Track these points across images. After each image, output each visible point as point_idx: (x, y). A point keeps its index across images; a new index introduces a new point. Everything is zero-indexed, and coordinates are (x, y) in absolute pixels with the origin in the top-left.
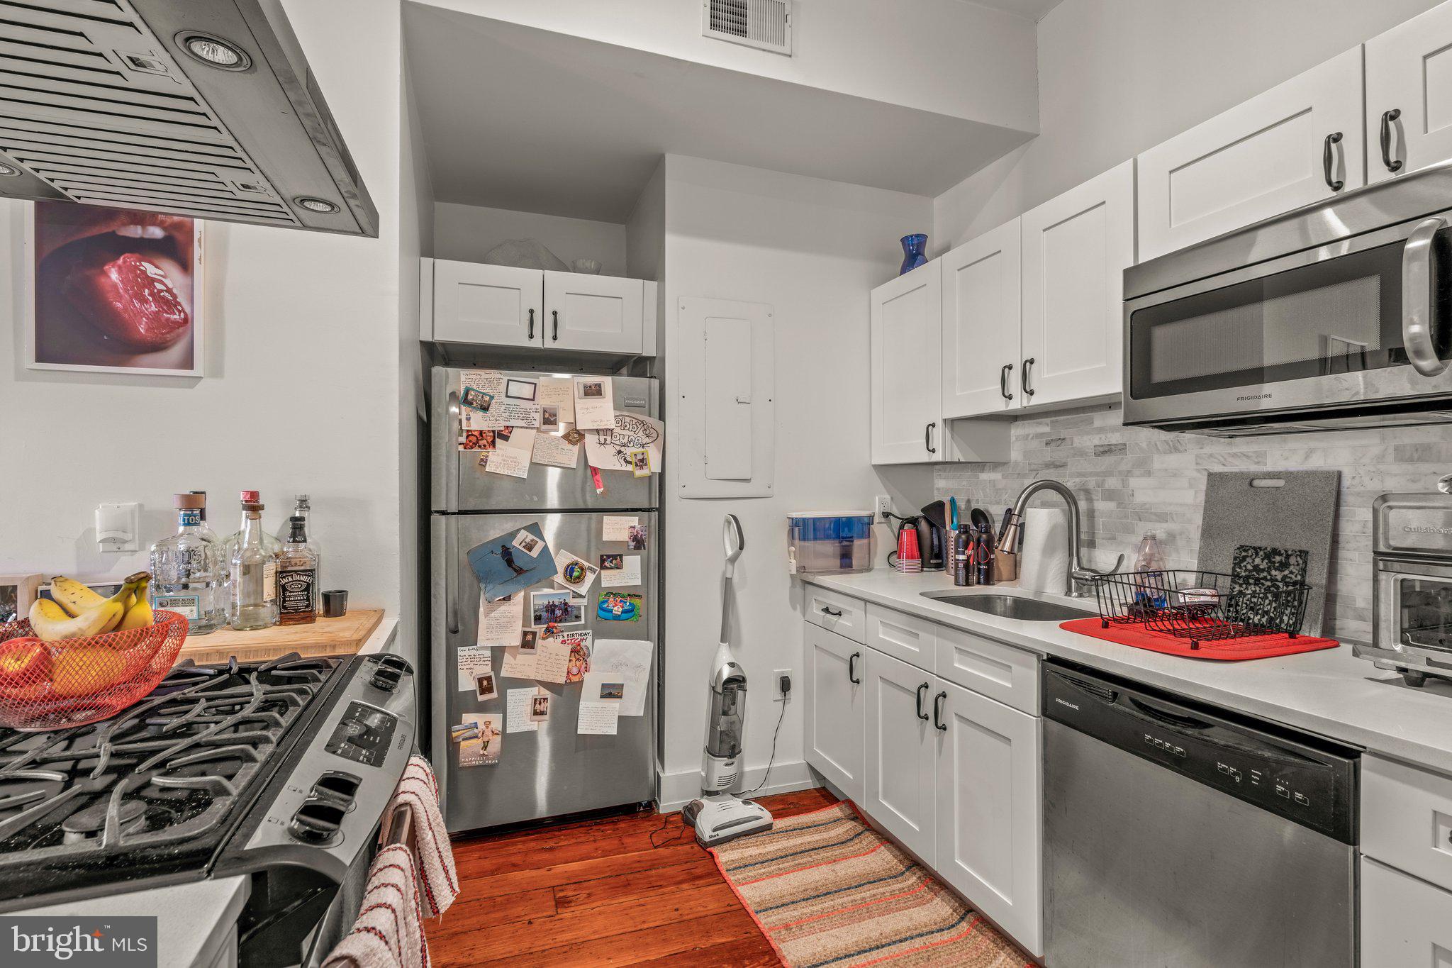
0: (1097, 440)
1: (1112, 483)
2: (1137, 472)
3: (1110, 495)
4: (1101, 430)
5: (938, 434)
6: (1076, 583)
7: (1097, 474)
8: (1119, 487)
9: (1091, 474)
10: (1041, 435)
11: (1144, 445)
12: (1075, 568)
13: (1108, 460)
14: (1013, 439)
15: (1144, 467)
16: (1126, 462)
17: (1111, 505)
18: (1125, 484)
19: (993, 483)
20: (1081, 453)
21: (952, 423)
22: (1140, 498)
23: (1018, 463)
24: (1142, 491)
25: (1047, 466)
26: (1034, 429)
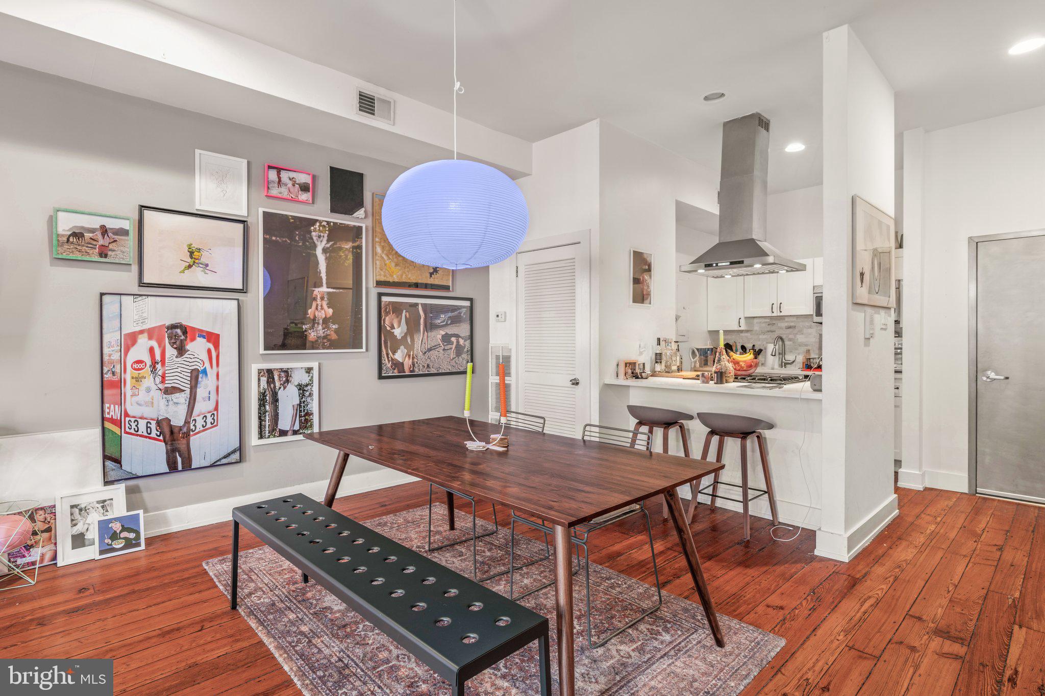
0: (786, 324)
1: (791, 336)
2: (799, 333)
3: (790, 340)
4: (787, 322)
5: (743, 322)
6: (784, 364)
7: (786, 334)
8: (793, 337)
9: (784, 334)
10: (766, 322)
11: (801, 327)
12: (784, 361)
13: (790, 330)
14: (755, 323)
15: (801, 332)
16: (796, 331)
17: (791, 343)
18: (795, 336)
19: (747, 337)
20: (781, 328)
21: (746, 318)
22: (800, 340)
23: (756, 330)
24: (801, 338)
25: (768, 332)
26: (764, 320)
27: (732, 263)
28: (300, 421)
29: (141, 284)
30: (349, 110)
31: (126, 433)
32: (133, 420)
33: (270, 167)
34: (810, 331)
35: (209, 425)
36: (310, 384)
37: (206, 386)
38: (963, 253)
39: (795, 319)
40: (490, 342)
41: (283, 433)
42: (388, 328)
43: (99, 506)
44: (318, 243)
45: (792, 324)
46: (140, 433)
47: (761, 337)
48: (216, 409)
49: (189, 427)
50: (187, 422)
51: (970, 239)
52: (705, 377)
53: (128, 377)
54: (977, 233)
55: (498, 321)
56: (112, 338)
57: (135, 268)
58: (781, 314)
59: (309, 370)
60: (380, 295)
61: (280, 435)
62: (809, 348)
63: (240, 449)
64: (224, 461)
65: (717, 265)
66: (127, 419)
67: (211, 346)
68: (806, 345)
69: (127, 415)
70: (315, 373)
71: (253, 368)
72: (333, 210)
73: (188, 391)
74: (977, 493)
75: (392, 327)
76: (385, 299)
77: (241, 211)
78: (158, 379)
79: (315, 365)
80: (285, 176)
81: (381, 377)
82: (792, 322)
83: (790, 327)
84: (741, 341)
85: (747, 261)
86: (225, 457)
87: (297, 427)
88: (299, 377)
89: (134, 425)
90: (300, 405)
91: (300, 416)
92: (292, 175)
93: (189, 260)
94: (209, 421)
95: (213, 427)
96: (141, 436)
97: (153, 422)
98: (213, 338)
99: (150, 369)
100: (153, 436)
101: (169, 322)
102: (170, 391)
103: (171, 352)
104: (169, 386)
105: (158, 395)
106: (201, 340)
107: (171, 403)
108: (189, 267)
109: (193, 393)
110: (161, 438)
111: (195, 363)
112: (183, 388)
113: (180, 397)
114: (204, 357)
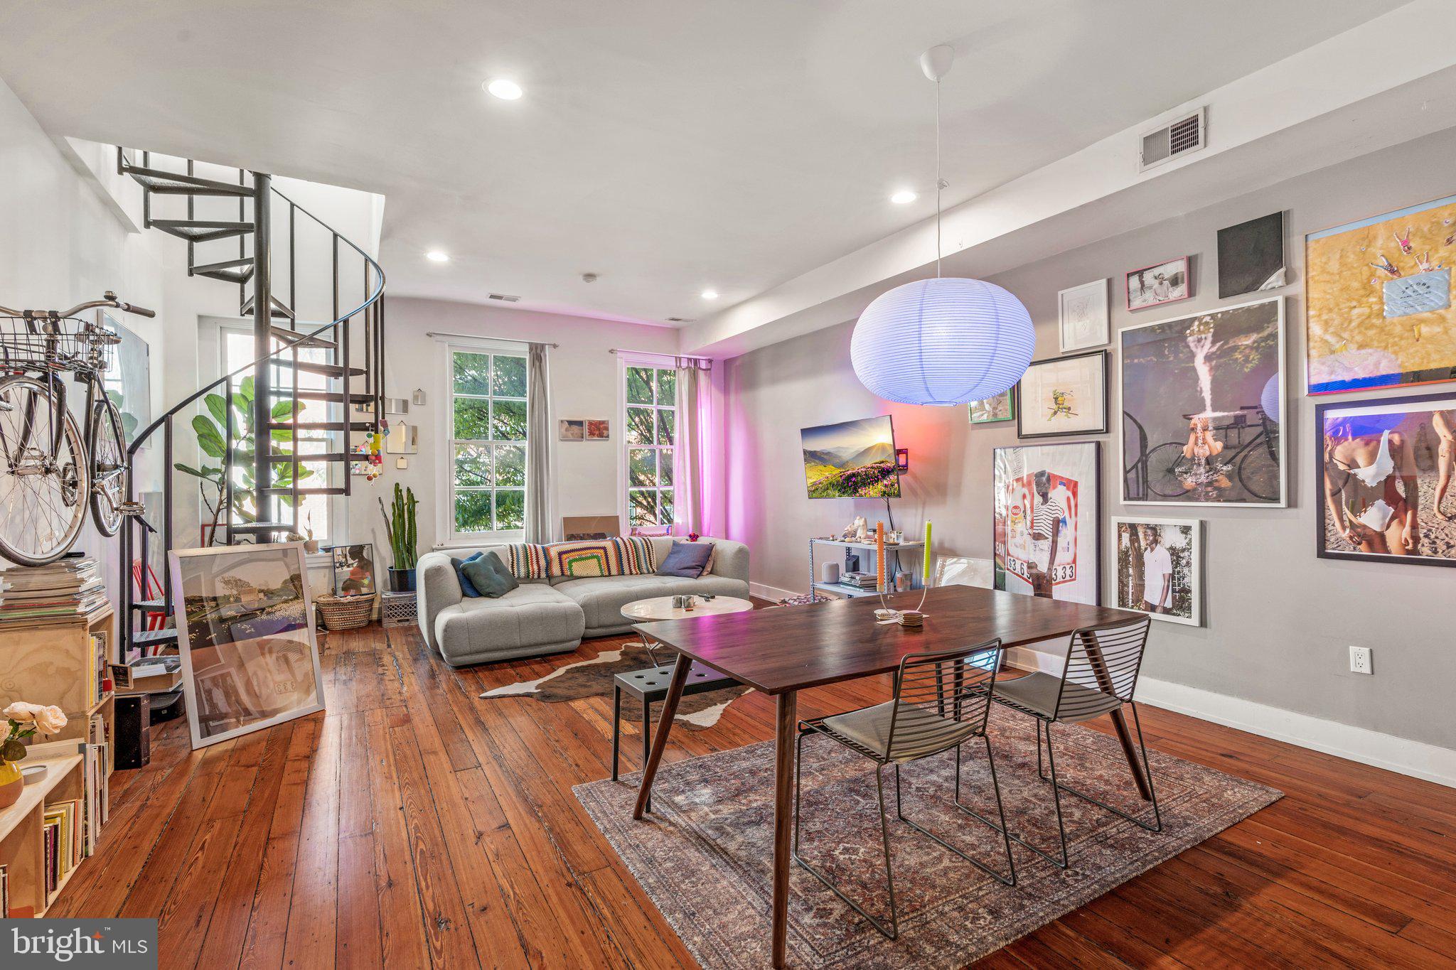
28: (1174, 598)
29: (1020, 437)
31: (1009, 570)
32: (1013, 559)
33: (1129, 275)
35: (1068, 577)
36: (1187, 549)
37: (1066, 535)
41: (1151, 608)
42: (1343, 467)
46: (1016, 572)
48: (1075, 560)
49: (1051, 576)
50: (1050, 570)
53: (1009, 520)
57: (1015, 422)
59: (1186, 530)
60: (1320, 410)
61: (1147, 610)
66: (1009, 557)
67: (1070, 494)
69: (1009, 554)
70: (1195, 534)
71: (1113, 521)
72: (1223, 294)
73: (1051, 539)
75: (1353, 465)
77: (1101, 339)
78: (1029, 525)
79: (1195, 523)
80: (1148, 277)
81: (1322, 553)
87: (1169, 604)
88: (1172, 538)
89: (1013, 563)
90: (1172, 576)
91: (1174, 591)
92: (1156, 271)
93: (1055, 406)
94: (1068, 572)
95: (1070, 581)
96: (1017, 575)
97: (1025, 565)
98: (1073, 486)
99: (1023, 515)
100: (1025, 576)
101: (1036, 471)
102: (1038, 537)
103: (1038, 499)
104: (1037, 532)
105: (1029, 539)
106: (1061, 488)
107: (1037, 548)
108: (1055, 413)
109: (1055, 543)
110: (1030, 580)
111: (1057, 511)
112: (1046, 536)
113: (1045, 545)
114: (1064, 505)
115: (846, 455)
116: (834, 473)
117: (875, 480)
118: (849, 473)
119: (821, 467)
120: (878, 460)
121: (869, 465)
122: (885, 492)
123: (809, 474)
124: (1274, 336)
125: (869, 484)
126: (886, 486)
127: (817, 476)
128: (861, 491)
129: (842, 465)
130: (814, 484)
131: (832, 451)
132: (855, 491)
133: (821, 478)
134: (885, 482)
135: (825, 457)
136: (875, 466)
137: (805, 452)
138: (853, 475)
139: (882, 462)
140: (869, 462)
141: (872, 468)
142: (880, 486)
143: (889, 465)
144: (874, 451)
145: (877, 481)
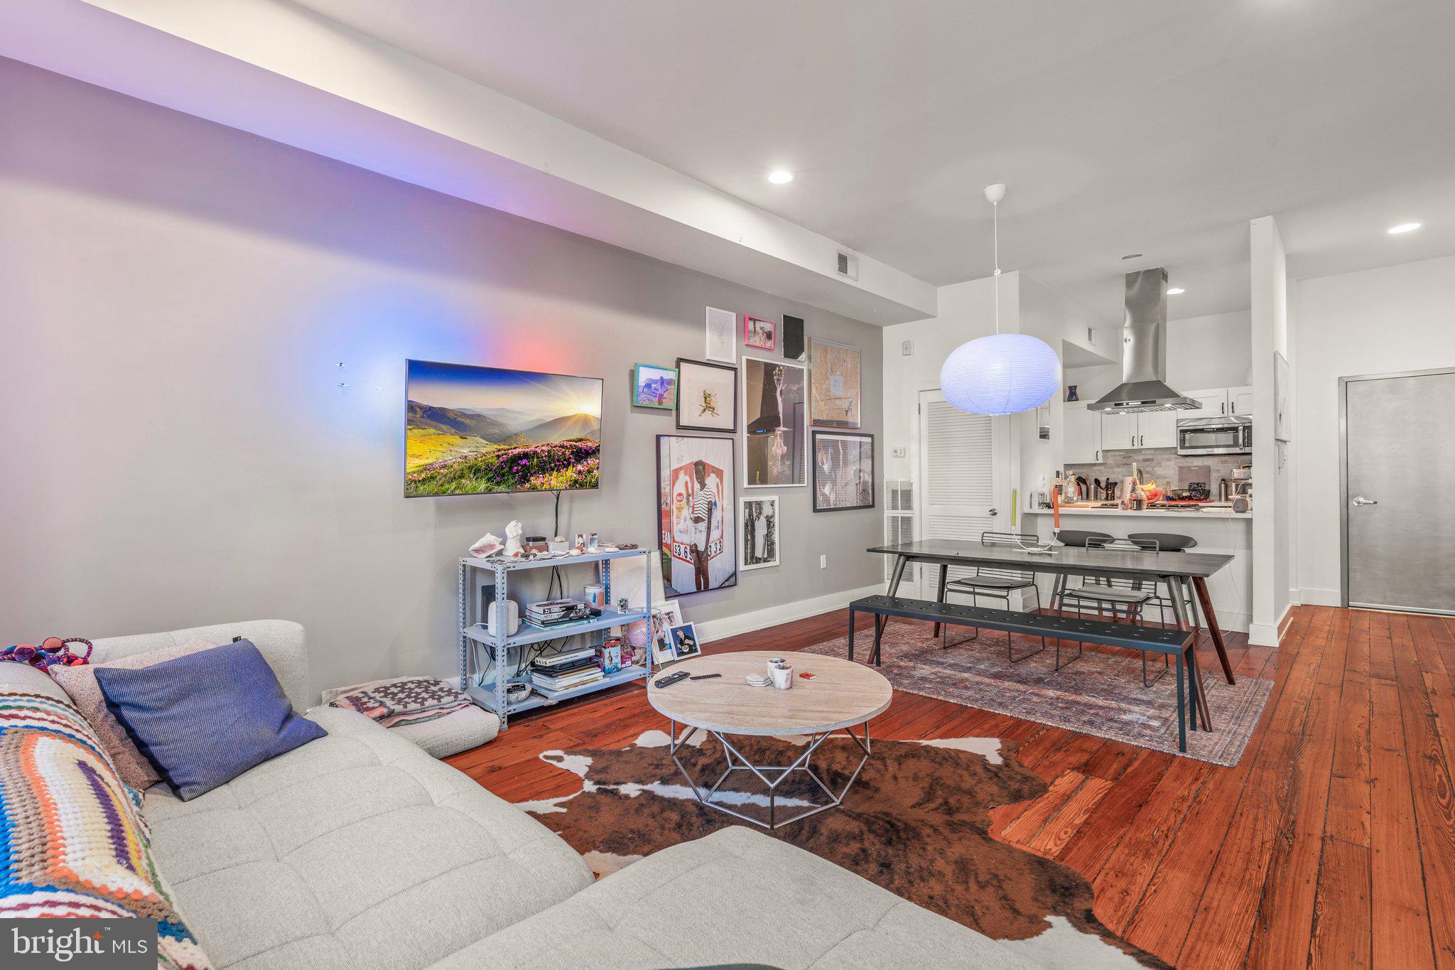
1: (1148, 469)
2: (1157, 466)
3: (1148, 473)
4: (1144, 454)
5: (1100, 455)
7: (1143, 467)
10: (1125, 455)
11: (1159, 459)
13: (1149, 463)
14: (1111, 456)
15: (1159, 464)
16: (1153, 464)
17: (1149, 475)
18: (1153, 469)
19: (1102, 470)
20: (1137, 461)
21: (1104, 451)
23: (1110, 464)
24: (1159, 471)
25: (1124, 465)
26: (1118, 453)
27: (1143, 403)
28: (768, 549)
29: (679, 427)
30: (829, 269)
31: (674, 556)
32: (677, 545)
33: (751, 319)
34: (1168, 463)
35: (718, 552)
36: (773, 516)
37: (717, 515)
38: (1334, 391)
39: (1152, 452)
40: (885, 477)
41: (758, 560)
42: (820, 464)
43: (667, 617)
44: (778, 386)
45: (1150, 457)
46: (681, 556)
47: (1115, 470)
48: (722, 537)
49: (707, 553)
50: (706, 548)
51: (1340, 378)
52: (1125, 505)
53: (674, 507)
54: (1347, 373)
55: (897, 456)
56: (665, 473)
57: (674, 413)
58: (1143, 447)
59: (772, 504)
60: (814, 433)
61: (756, 563)
62: (1168, 480)
63: (735, 574)
64: (727, 584)
65: (1127, 404)
66: (675, 544)
67: (718, 481)
68: (1165, 478)
69: (674, 541)
70: (776, 505)
71: (742, 500)
72: (786, 355)
73: (707, 521)
74: (1349, 606)
75: (823, 464)
76: (819, 437)
77: (732, 360)
78: (691, 509)
79: (776, 498)
80: (758, 325)
81: (815, 510)
82: (1149, 454)
83: (1148, 460)
84: (1094, 474)
85: (1158, 401)
86: (727, 581)
87: (766, 556)
88: (767, 510)
89: (678, 549)
90: (767, 535)
91: (768, 546)
92: (762, 324)
93: (704, 405)
94: (718, 547)
95: (720, 553)
96: (682, 559)
97: (688, 547)
98: (719, 473)
99: (686, 501)
100: (688, 559)
101: (695, 460)
102: (697, 520)
103: (697, 486)
104: (697, 515)
105: (690, 523)
106: (713, 475)
107: (698, 531)
108: (705, 410)
109: (709, 523)
110: (692, 561)
111: (710, 496)
112: (704, 518)
113: (702, 526)
114: (715, 490)
115: (514, 424)
116: (484, 451)
117: (566, 464)
118: (516, 452)
119: (456, 439)
120: (574, 436)
121: (557, 442)
122: (576, 481)
123: (414, 447)
124: (802, 389)
125: (552, 469)
126: (580, 472)
127: (439, 454)
128: (535, 481)
129: (506, 438)
130: (426, 468)
131: (484, 413)
132: (524, 479)
133: (449, 458)
134: (580, 467)
135: (467, 421)
136: (568, 444)
137: (411, 407)
138: (526, 455)
139: (581, 440)
140: (557, 438)
141: (562, 447)
142: (570, 473)
143: (590, 444)
144: (570, 423)
145: (567, 466)
